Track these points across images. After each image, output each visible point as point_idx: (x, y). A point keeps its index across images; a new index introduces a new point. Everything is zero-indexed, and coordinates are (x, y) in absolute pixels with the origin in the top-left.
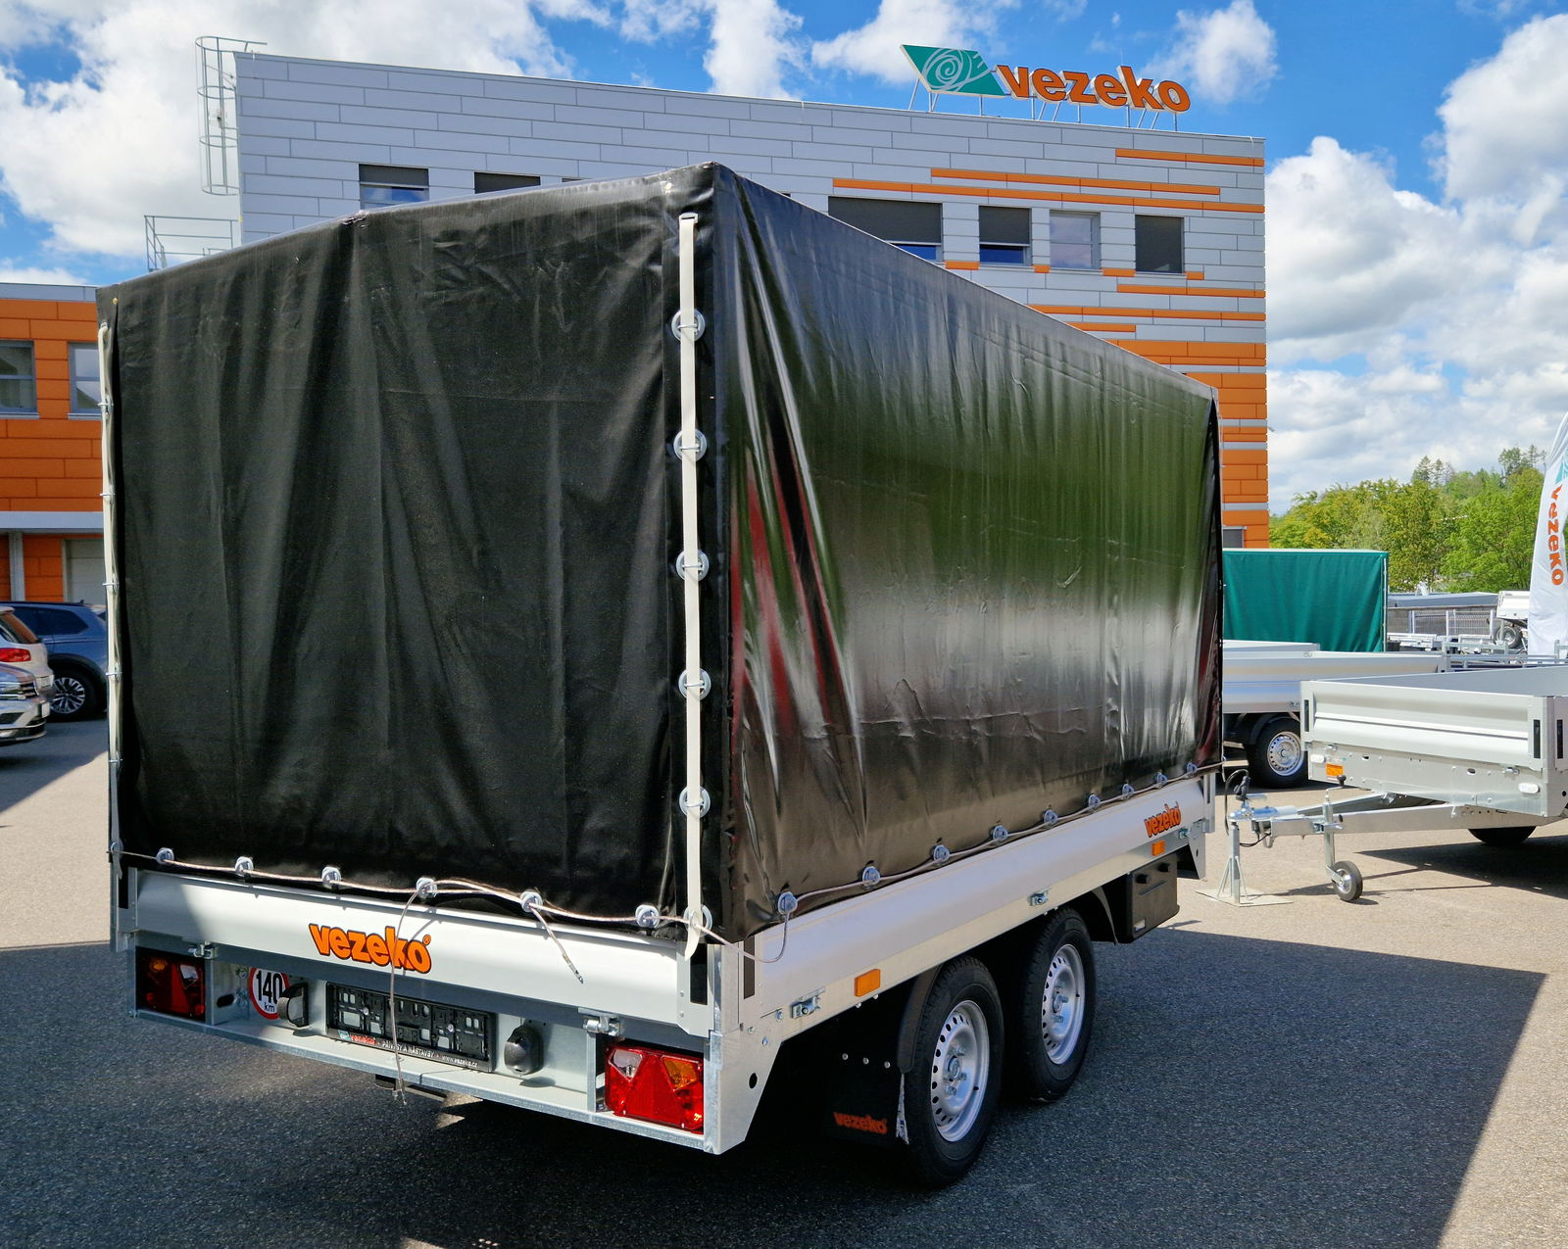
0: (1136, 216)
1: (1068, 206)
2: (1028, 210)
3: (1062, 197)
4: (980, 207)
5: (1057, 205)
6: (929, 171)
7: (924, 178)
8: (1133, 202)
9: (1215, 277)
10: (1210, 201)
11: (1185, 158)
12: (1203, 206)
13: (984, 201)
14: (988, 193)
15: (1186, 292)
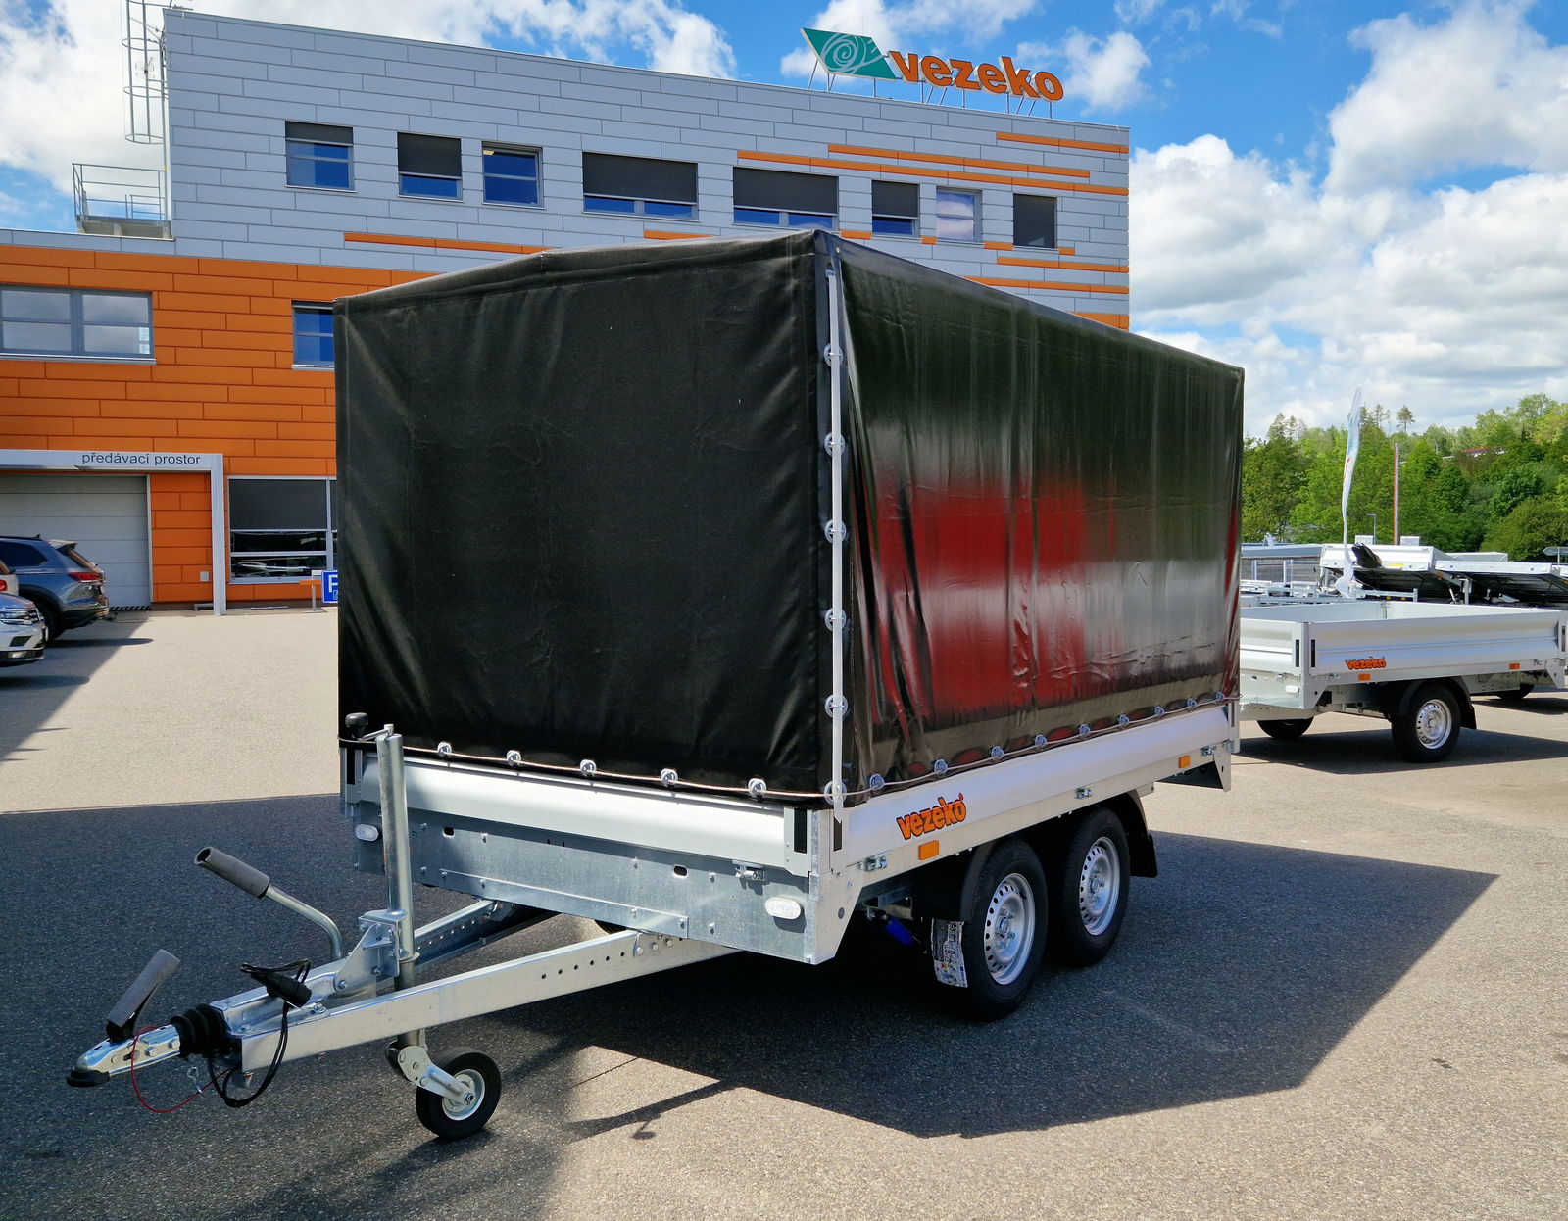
0: (1015, 194)
1: (953, 183)
2: (917, 186)
3: (948, 175)
4: (873, 181)
5: (943, 182)
6: (826, 146)
7: (822, 152)
8: (1012, 182)
9: (1085, 252)
10: (1079, 182)
11: (1059, 143)
12: (1074, 188)
13: (877, 176)
14: (880, 169)
15: (1059, 266)
